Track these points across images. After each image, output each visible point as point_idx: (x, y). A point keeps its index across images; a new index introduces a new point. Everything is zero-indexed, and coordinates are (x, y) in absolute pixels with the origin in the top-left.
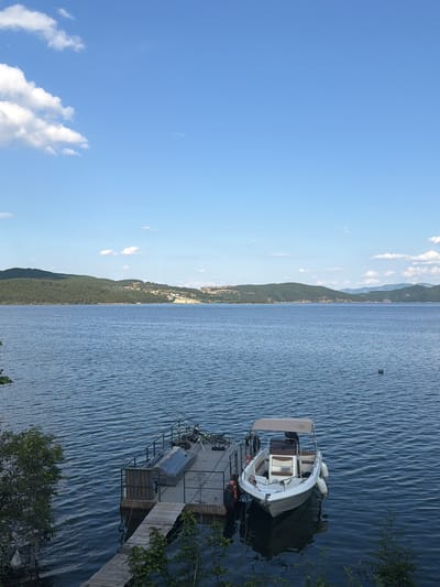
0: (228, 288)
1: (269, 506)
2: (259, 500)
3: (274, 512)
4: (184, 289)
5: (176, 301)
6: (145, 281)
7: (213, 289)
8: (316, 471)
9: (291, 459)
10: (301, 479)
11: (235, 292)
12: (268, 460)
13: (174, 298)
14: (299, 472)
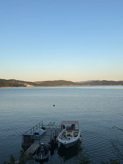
0: (43, 82)
1: (66, 145)
2: (63, 143)
3: (67, 147)
4: (29, 82)
5: (27, 86)
6: (17, 80)
7: (38, 82)
8: (79, 135)
9: (72, 132)
10: (75, 138)
11: (45, 83)
12: (65, 132)
13: (26, 85)
14: (74, 135)
